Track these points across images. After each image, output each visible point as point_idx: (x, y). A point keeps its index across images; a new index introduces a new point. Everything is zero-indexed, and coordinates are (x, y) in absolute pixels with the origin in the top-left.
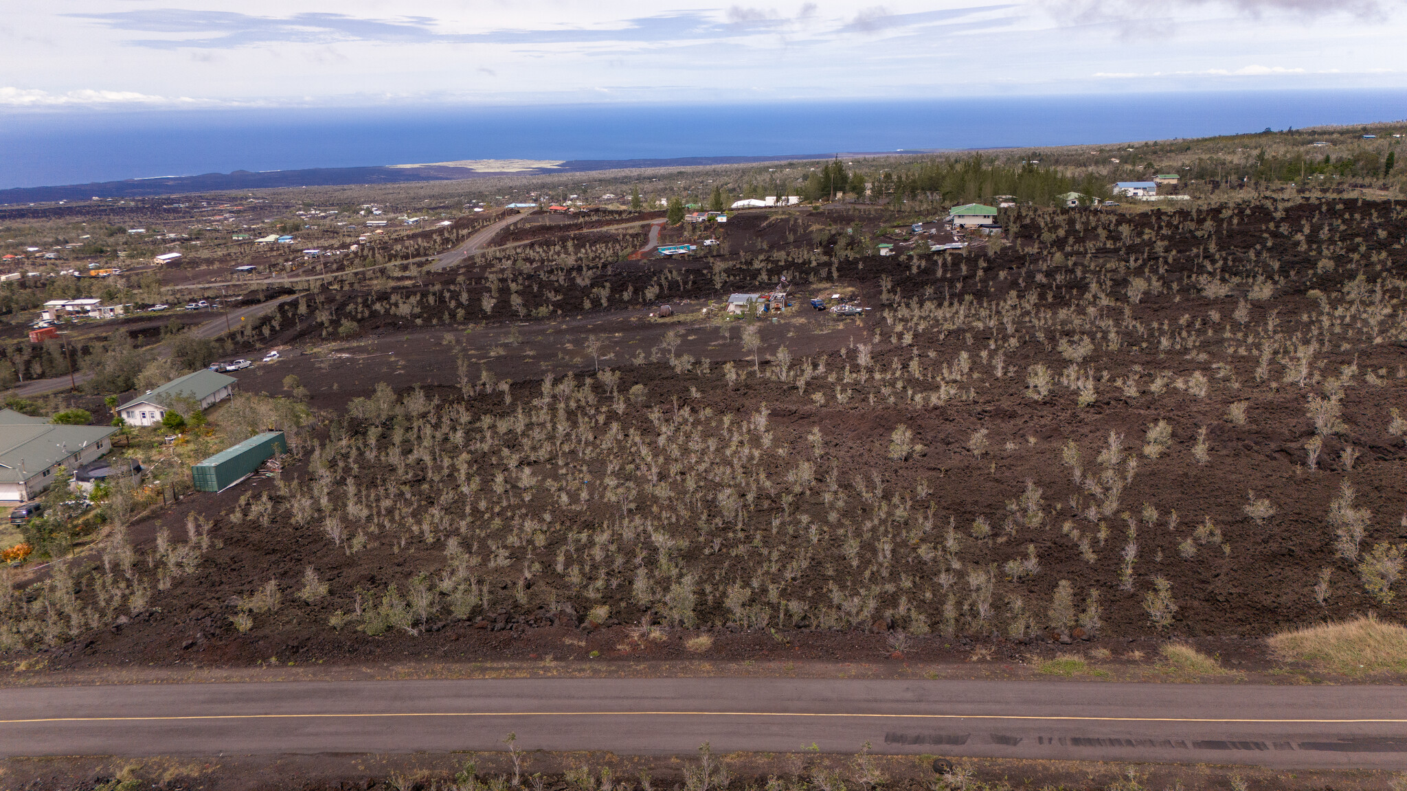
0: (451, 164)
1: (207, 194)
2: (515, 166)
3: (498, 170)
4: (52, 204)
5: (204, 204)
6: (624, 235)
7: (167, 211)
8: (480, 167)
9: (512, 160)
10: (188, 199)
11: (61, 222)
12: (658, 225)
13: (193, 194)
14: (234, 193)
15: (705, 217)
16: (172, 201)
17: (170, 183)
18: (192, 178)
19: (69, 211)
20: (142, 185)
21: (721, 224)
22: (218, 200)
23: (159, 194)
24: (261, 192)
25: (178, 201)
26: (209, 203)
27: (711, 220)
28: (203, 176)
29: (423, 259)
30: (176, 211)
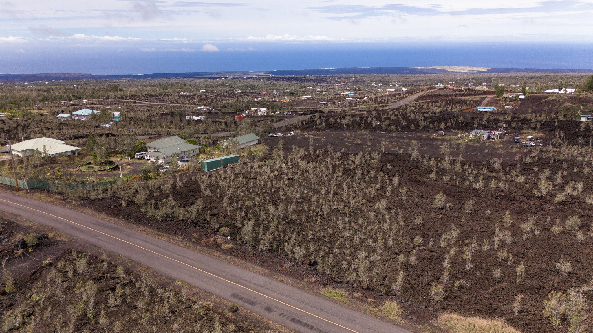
0: (438, 68)
1: (339, 76)
2: (466, 69)
3: (458, 71)
4: (290, 76)
5: (337, 79)
6: (470, 101)
7: (324, 81)
8: (450, 69)
9: (466, 67)
10: (332, 77)
11: (289, 83)
12: (490, 97)
13: (334, 75)
14: (348, 75)
15: (514, 95)
16: (326, 77)
17: (330, 71)
18: (338, 69)
19: (294, 79)
20: (321, 71)
21: (521, 100)
22: (342, 78)
23: (324, 74)
24: (357, 75)
25: (328, 77)
26: (338, 79)
27: (517, 97)
28: (341, 69)
29: (384, 105)
30: (326, 81)
